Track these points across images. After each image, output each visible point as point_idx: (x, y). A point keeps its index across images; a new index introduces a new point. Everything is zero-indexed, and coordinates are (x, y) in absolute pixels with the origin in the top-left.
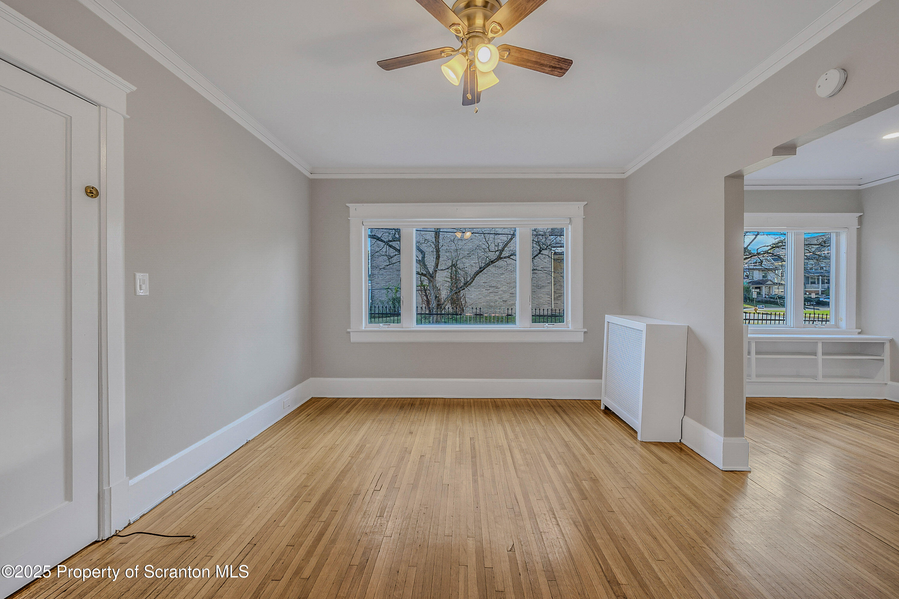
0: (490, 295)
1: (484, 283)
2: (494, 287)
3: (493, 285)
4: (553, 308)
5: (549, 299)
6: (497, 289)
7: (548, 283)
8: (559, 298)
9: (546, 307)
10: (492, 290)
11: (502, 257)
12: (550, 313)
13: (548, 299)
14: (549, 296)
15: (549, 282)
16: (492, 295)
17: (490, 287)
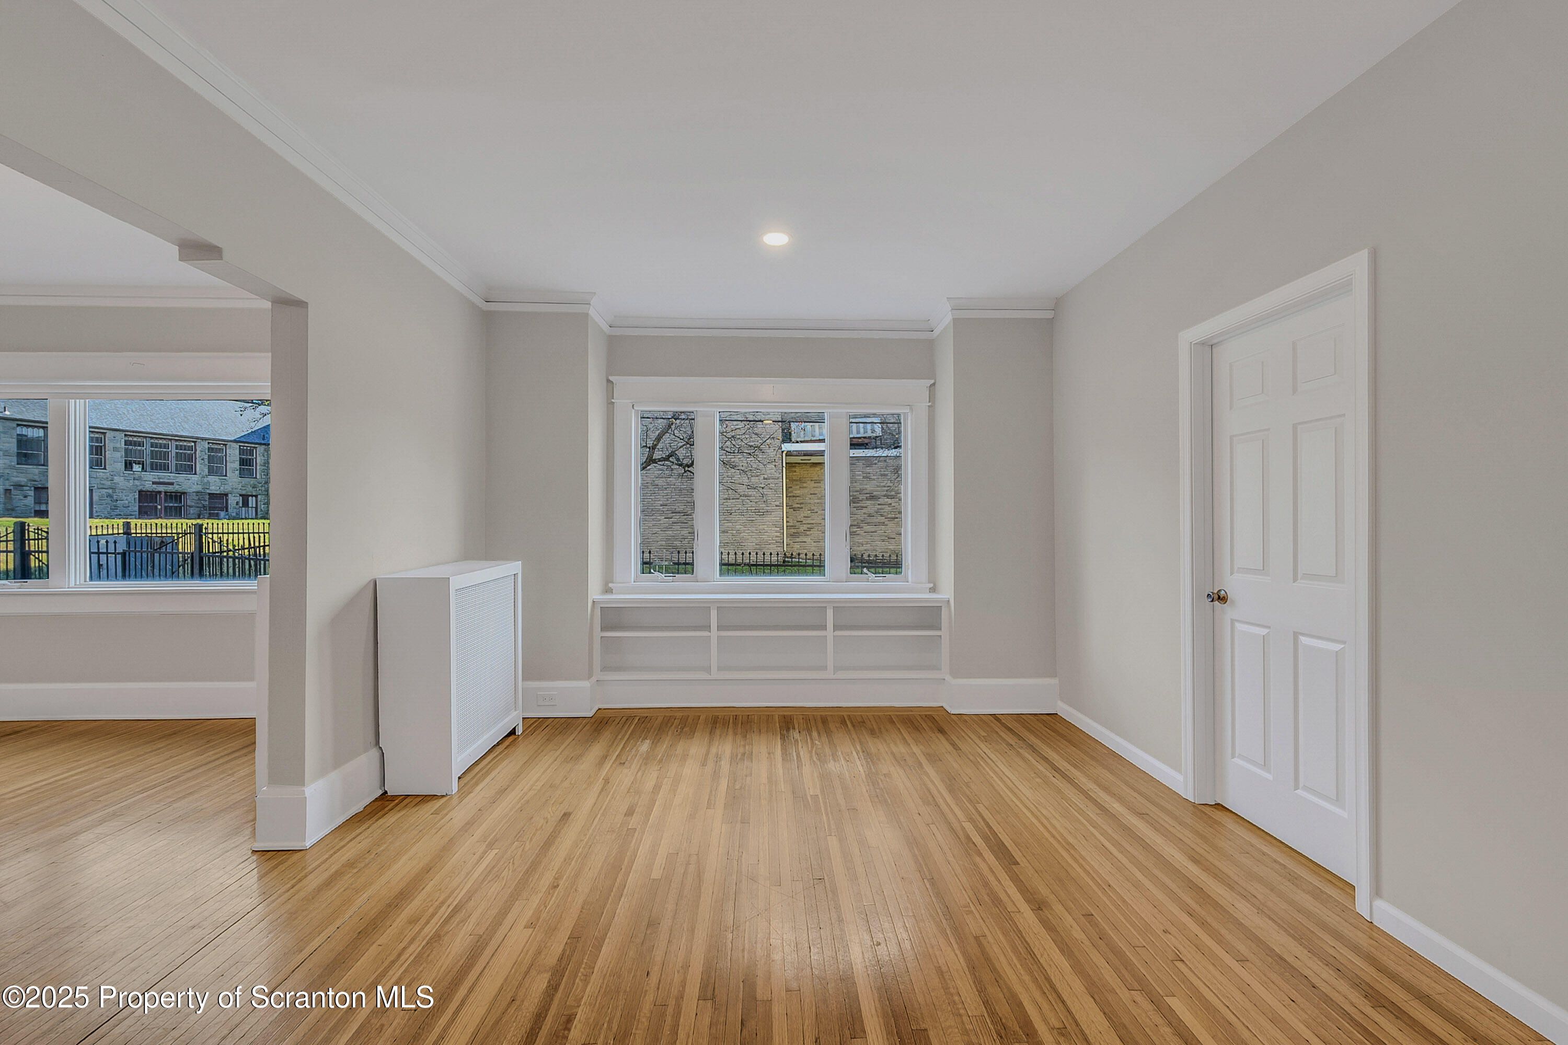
0: (674, 527)
1: (661, 505)
2: (679, 513)
3: (678, 510)
4: (785, 549)
5: (778, 534)
6: (686, 517)
7: (776, 506)
8: (808, 533)
9: (774, 549)
10: (676, 518)
11: (655, 460)
12: (781, 558)
13: (776, 534)
14: (778, 529)
15: (777, 503)
16: (676, 527)
17: (672, 513)
